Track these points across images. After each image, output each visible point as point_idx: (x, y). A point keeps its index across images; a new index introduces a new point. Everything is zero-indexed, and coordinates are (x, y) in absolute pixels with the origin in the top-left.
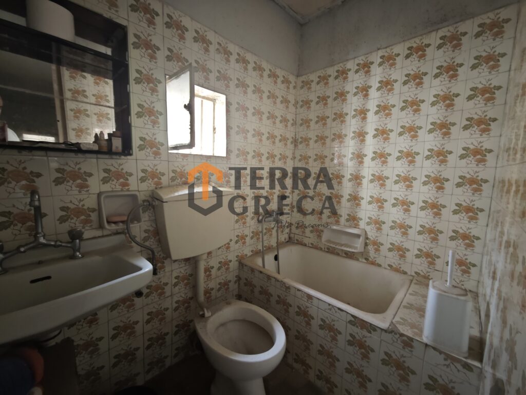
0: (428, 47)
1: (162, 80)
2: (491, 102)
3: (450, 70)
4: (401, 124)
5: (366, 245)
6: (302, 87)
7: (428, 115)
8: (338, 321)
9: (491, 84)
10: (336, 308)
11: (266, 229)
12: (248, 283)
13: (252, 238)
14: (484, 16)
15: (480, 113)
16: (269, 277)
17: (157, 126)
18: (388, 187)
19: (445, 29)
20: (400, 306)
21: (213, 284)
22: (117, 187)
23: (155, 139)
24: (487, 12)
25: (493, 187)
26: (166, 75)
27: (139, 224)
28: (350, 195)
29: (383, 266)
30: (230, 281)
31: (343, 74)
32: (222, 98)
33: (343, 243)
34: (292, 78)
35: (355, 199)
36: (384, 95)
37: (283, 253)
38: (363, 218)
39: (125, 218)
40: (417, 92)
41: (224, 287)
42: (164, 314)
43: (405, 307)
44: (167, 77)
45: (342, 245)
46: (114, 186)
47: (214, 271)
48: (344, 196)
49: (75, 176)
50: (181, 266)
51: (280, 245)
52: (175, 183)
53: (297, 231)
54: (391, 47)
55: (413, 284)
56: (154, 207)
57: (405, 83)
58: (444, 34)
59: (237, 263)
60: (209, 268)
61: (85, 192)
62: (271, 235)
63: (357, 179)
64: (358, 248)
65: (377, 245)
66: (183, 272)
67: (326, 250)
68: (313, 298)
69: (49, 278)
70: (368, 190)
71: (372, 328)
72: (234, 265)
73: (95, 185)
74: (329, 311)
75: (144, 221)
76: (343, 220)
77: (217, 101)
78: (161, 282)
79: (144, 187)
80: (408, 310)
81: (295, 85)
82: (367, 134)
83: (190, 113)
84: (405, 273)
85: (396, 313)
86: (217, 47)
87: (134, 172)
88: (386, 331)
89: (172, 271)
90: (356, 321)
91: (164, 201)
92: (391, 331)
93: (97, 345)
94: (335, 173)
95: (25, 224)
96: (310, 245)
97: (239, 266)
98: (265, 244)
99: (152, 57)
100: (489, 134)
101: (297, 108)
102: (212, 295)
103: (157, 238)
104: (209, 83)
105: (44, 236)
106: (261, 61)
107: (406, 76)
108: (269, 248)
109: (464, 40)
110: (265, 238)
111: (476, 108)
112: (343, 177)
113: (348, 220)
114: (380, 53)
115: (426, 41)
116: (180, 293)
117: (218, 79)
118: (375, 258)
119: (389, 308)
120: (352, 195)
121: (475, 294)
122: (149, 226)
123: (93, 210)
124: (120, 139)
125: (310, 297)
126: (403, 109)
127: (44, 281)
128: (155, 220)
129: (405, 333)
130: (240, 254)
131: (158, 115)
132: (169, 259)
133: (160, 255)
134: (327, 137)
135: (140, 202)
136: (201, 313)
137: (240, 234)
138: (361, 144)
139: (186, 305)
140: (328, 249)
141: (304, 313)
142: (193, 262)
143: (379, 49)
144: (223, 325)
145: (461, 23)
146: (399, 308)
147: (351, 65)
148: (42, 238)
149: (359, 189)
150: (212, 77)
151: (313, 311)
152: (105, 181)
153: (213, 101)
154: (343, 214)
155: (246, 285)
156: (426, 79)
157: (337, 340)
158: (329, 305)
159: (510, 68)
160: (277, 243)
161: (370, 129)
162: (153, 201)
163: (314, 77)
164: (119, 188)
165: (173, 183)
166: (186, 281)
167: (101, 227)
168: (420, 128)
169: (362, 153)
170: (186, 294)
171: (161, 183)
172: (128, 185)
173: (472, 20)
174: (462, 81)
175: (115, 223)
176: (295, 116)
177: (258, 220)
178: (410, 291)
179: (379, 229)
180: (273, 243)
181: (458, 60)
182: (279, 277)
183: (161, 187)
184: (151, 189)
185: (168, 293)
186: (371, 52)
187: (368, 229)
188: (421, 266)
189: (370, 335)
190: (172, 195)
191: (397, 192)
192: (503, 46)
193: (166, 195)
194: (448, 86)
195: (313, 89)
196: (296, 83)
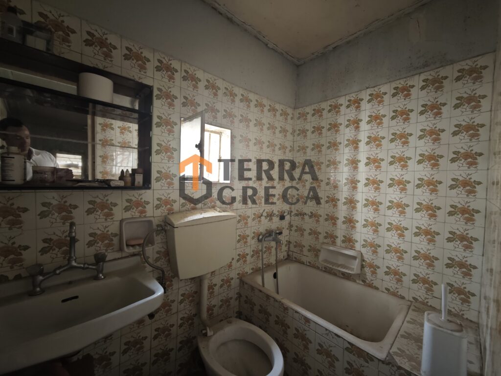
0: (412, 88)
1: (178, 122)
2: (476, 138)
3: (435, 109)
4: (391, 154)
5: (362, 267)
6: (299, 118)
7: (416, 148)
8: (335, 347)
9: (474, 122)
10: (332, 334)
11: (266, 247)
12: (248, 301)
13: (252, 256)
14: (463, 63)
15: (466, 148)
16: (268, 297)
17: (172, 160)
18: (381, 212)
19: (428, 73)
20: (397, 335)
21: (214, 302)
22: (137, 214)
23: (170, 171)
24: (466, 59)
25: (486, 217)
26: (181, 118)
27: (152, 247)
28: (345, 217)
29: (380, 289)
30: (231, 298)
31: (335, 108)
32: (227, 133)
33: (340, 263)
34: (289, 111)
35: (350, 222)
36: (374, 128)
37: (281, 271)
38: (359, 240)
39: (141, 241)
40: (405, 126)
41: (226, 304)
42: (170, 330)
43: (402, 336)
44: (182, 119)
45: (339, 266)
46: (134, 213)
47: (216, 288)
48: (340, 218)
49: (103, 206)
50: (187, 284)
51: (279, 263)
52: (184, 208)
53: (295, 250)
54: (378, 87)
55: (410, 310)
56: (166, 231)
57: (393, 118)
58: (426, 78)
59: (238, 281)
60: (212, 286)
61: (110, 220)
62: (270, 253)
63: (351, 203)
64: (355, 270)
65: (374, 268)
66: (189, 290)
67: (323, 269)
68: (311, 322)
69: (76, 297)
70: (362, 214)
71: (369, 358)
72: (235, 283)
73: (119, 213)
74: (326, 336)
75: (157, 243)
76: (339, 241)
77: (223, 134)
78: (168, 299)
79: (158, 213)
80: (406, 340)
81: (292, 116)
82: (359, 162)
83: (200, 151)
84: (403, 298)
85: (394, 343)
86: (225, 91)
87: (151, 201)
88: (383, 362)
89: (179, 289)
90: (352, 349)
91: (175, 226)
92: (388, 362)
93: (110, 359)
94: (331, 196)
95: (61, 248)
96: (308, 264)
97: (240, 283)
98: (264, 262)
99: (171, 105)
100: (476, 167)
101: (294, 136)
102: (214, 311)
103: (167, 258)
104: (216, 121)
105: (75, 260)
106: (262, 99)
107: (394, 111)
108: (269, 266)
109: (446, 83)
110: (265, 256)
111: (462, 143)
112: (339, 200)
113: (343, 242)
114: (369, 91)
115: (410, 83)
116: (185, 310)
117: (225, 117)
118: (372, 280)
119: (386, 336)
120: (346, 217)
121: (476, 325)
122: (160, 248)
123: (116, 235)
124: (142, 175)
125: (307, 320)
126: (392, 141)
127: (73, 300)
128: (167, 242)
129: (402, 366)
130: (241, 272)
131: (173, 151)
132: (176, 278)
133: (169, 274)
134: (322, 163)
135: (155, 227)
136: (204, 332)
137: (241, 253)
138: (354, 171)
139: (190, 321)
140: (325, 268)
141: (300, 335)
142: (198, 281)
143: (367, 88)
144: (224, 344)
145: (442, 68)
146: (396, 337)
147: (343, 101)
148: (74, 261)
149: (354, 213)
150: (219, 115)
151: (310, 335)
152: (127, 209)
153: (219, 134)
154: (338, 235)
155: (246, 302)
156: (412, 115)
157: (334, 367)
158: (327, 330)
159: (491, 108)
160: (276, 260)
161: (362, 157)
162: (165, 225)
163: (309, 110)
164: (137, 215)
165: (183, 208)
166: (191, 299)
167: (121, 249)
168: (410, 159)
169: (355, 179)
170: (190, 311)
171: (173, 210)
172: (145, 212)
173: (452, 65)
174: (447, 118)
175: (133, 246)
176: (292, 143)
177: (258, 239)
178: (408, 319)
179: (375, 252)
180: (273, 260)
181: (441, 100)
182: (278, 297)
183: (173, 213)
184: (164, 214)
185: (174, 310)
186: (361, 90)
187: (364, 251)
188: (419, 291)
189: (367, 364)
190: (182, 221)
191: (390, 218)
192: (483, 89)
193: (177, 221)
194: (433, 122)
195: (309, 120)
196: (293, 114)
